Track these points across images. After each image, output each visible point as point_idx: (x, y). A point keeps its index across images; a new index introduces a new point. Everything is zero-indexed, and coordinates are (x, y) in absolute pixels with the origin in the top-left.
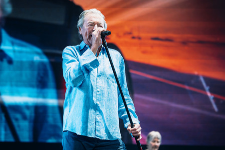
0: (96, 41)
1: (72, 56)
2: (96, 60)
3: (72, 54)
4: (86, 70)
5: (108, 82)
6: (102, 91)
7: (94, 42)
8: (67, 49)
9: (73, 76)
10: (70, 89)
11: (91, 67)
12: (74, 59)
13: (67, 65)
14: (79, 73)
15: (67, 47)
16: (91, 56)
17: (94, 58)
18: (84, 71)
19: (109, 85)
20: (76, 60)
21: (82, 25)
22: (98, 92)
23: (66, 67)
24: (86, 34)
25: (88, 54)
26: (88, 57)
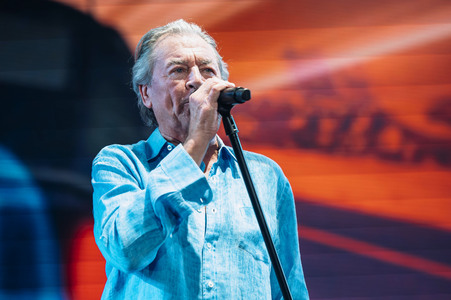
0: (203, 122)
1: (124, 175)
2: (203, 183)
3: (122, 168)
4: (169, 215)
5: (241, 258)
6: (221, 286)
7: (195, 124)
8: (106, 153)
9: (128, 233)
10: (115, 281)
11: (185, 203)
12: (129, 182)
13: (106, 202)
14: (147, 223)
15: (106, 148)
16: (187, 169)
17: (194, 174)
18: (163, 218)
19: (243, 268)
20: (135, 185)
21: (148, 75)
22: (209, 289)
23: (104, 208)
24: (169, 103)
25: (174, 163)
26: (175, 173)
